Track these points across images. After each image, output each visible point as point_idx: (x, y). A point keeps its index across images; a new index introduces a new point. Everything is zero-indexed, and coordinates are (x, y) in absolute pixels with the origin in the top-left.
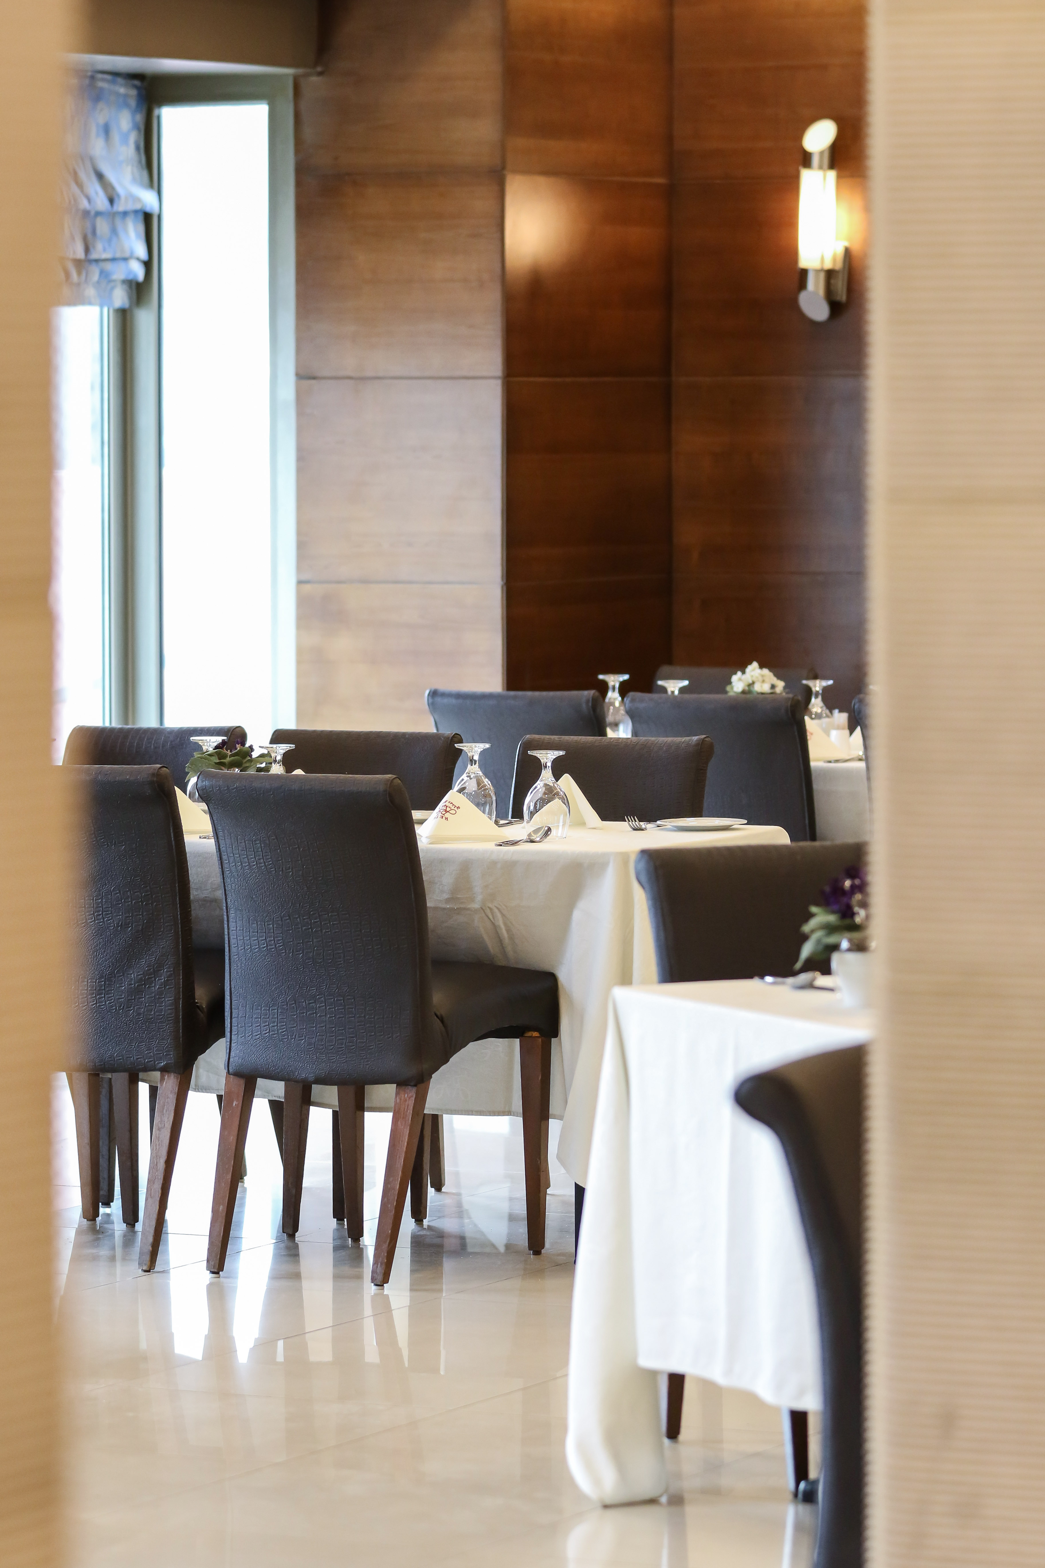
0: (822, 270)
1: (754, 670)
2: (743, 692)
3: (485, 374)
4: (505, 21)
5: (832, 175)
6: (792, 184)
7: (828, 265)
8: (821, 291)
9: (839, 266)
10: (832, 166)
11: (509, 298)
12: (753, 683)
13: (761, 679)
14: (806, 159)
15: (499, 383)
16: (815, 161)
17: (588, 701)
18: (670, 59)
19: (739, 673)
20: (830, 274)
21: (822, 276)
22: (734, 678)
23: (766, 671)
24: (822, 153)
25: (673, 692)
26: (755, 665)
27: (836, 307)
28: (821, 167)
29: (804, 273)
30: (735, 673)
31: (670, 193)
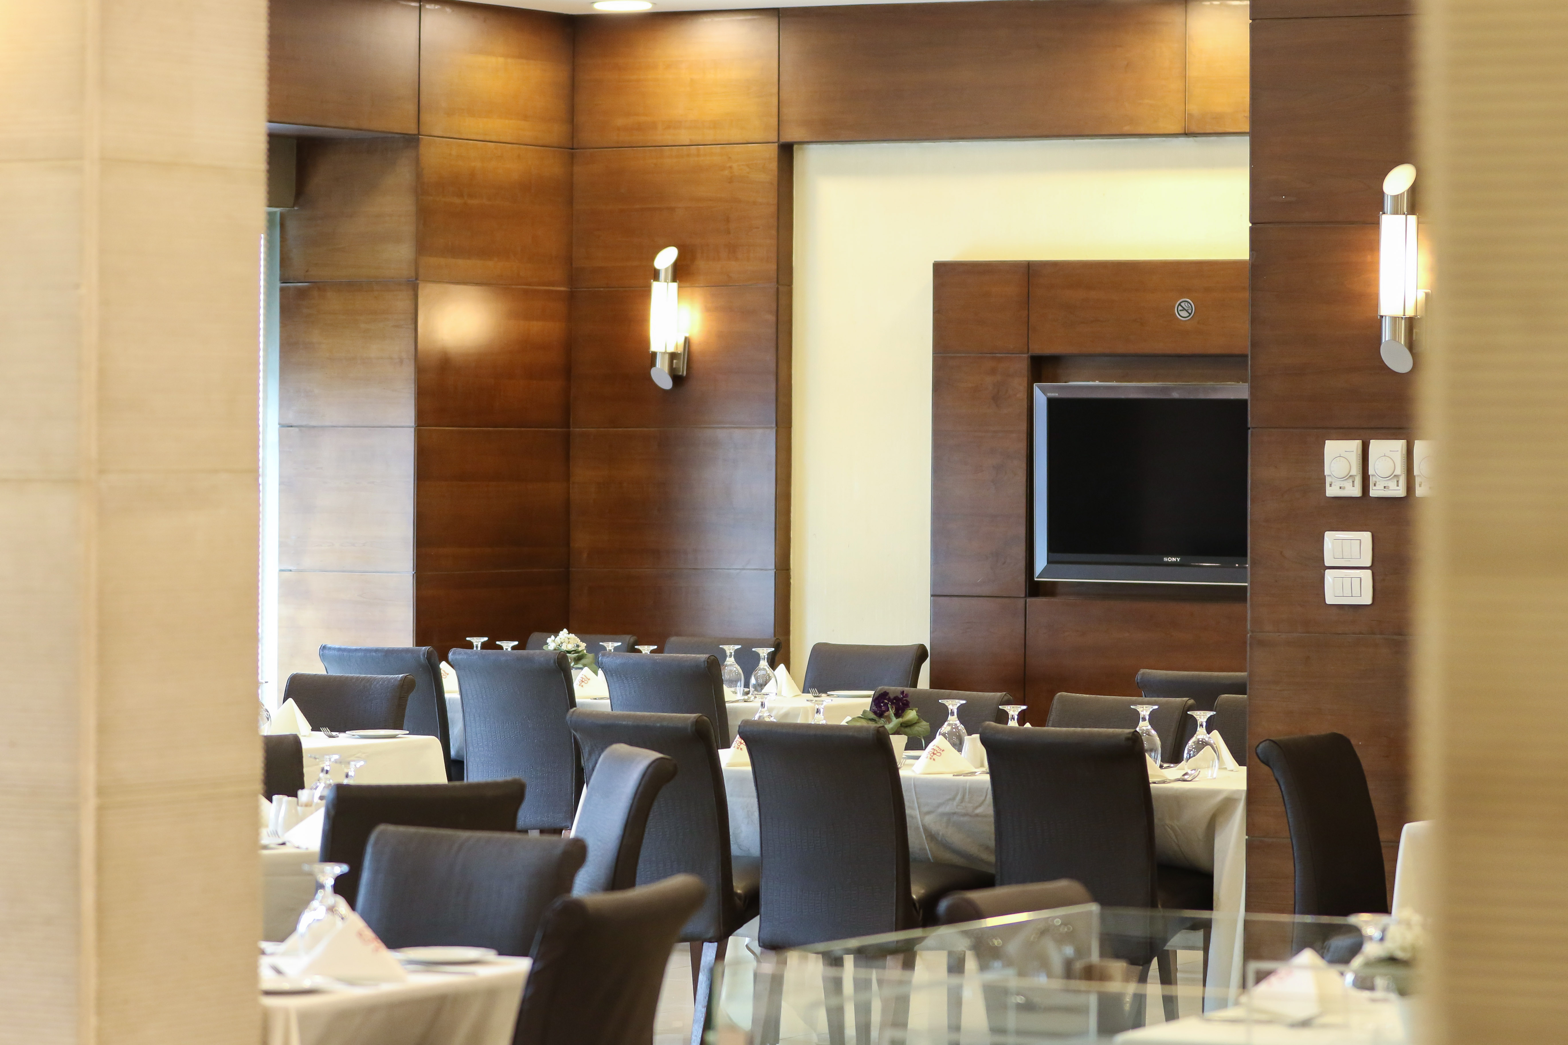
0: (665, 353)
1: (564, 634)
2: (555, 650)
3: (403, 424)
4: (419, 175)
5: (675, 285)
6: (646, 292)
7: (671, 350)
8: (666, 368)
9: (680, 350)
10: (674, 280)
11: (420, 370)
12: (562, 643)
13: (567, 640)
14: (656, 275)
15: (413, 430)
16: (662, 276)
17: (424, 654)
18: (570, 202)
19: (553, 637)
20: (673, 356)
21: (667, 357)
22: (549, 640)
23: (572, 636)
24: (666, 269)
25: (507, 649)
26: (565, 630)
27: (677, 379)
28: (665, 281)
29: (654, 355)
30: (550, 637)
31: (571, 298)
